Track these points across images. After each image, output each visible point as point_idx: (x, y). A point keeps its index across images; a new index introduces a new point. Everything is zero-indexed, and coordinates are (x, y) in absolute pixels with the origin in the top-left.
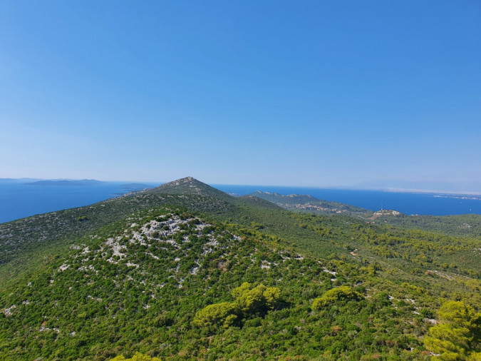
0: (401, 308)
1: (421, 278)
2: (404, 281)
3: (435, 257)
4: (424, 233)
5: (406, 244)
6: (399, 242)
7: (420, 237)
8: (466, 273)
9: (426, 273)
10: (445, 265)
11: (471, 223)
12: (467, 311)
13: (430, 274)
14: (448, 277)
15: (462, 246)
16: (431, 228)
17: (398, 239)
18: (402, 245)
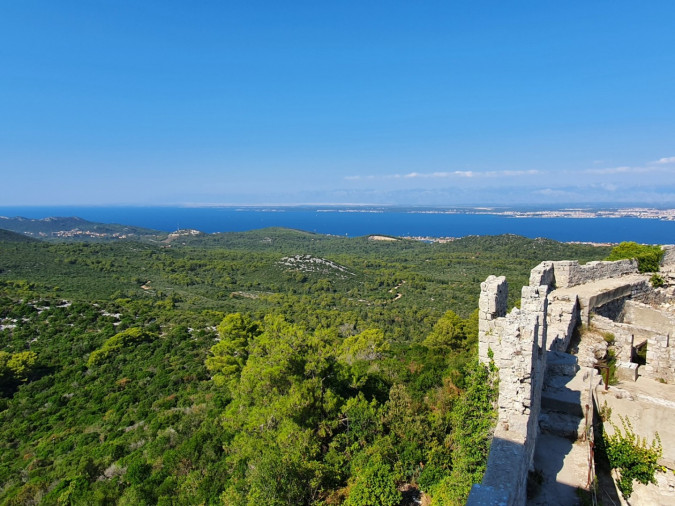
0: (201, 339)
1: (226, 302)
2: (208, 308)
3: (239, 277)
4: (227, 252)
5: (208, 267)
6: (200, 266)
7: (224, 257)
8: (268, 289)
9: (231, 296)
10: (248, 284)
11: (271, 236)
12: (243, 321)
13: (234, 297)
14: (252, 296)
15: (264, 261)
16: (234, 245)
17: (198, 262)
18: (204, 268)
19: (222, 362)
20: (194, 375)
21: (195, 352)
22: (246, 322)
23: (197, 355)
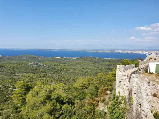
0: (5, 89)
1: (12, 77)
2: (6, 79)
3: (16, 69)
4: (11, 62)
5: (5, 67)
6: (3, 66)
7: (10, 63)
8: (25, 72)
9: (13, 75)
10: (19, 71)
11: (25, 57)
12: (24, 84)
13: (14, 75)
14: (20, 75)
15: (24, 64)
16: (14, 60)
17: (2, 65)
18: (4, 67)
19: (17, 96)
20: (3, 100)
21: (3, 93)
22: (25, 84)
23: (4, 94)
